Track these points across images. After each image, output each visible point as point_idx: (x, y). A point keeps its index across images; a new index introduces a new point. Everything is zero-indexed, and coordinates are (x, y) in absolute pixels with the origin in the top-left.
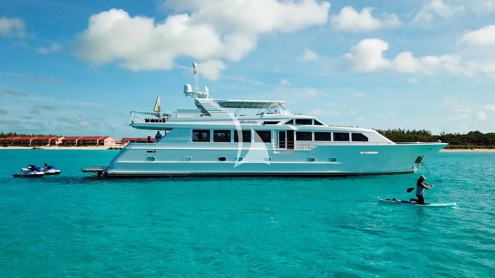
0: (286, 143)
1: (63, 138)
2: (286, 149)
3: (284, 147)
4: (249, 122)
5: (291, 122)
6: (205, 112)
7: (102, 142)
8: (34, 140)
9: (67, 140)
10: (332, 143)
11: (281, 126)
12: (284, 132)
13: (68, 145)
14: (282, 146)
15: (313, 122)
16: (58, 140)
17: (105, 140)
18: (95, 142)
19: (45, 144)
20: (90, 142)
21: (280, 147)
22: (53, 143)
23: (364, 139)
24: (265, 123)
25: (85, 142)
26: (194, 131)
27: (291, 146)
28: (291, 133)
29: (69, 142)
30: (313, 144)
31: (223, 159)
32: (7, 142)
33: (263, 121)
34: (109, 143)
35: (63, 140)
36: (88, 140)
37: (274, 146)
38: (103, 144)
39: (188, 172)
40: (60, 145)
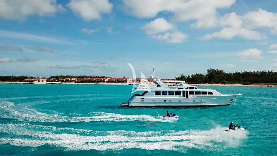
0: (186, 96)
1: (108, 79)
2: (186, 98)
3: (185, 97)
4: (173, 89)
5: (187, 88)
6: (158, 85)
7: (126, 81)
8: (96, 80)
9: (110, 80)
10: (201, 95)
11: (184, 90)
12: (185, 92)
13: (111, 82)
14: (184, 96)
15: (195, 88)
16: (106, 80)
17: (128, 80)
18: (123, 81)
19: (100, 82)
20: (121, 81)
21: (184, 97)
22: (104, 81)
23: (212, 93)
24: (179, 89)
25: (118, 81)
26: (155, 92)
27: (187, 97)
28: (187, 92)
29: (111, 81)
30: (195, 95)
31: (165, 101)
32: (84, 80)
33: (178, 88)
34: (129, 81)
35: (108, 80)
36: (120, 80)
37: (182, 97)
38: (126, 82)
39: (154, 105)
40: (107, 82)
